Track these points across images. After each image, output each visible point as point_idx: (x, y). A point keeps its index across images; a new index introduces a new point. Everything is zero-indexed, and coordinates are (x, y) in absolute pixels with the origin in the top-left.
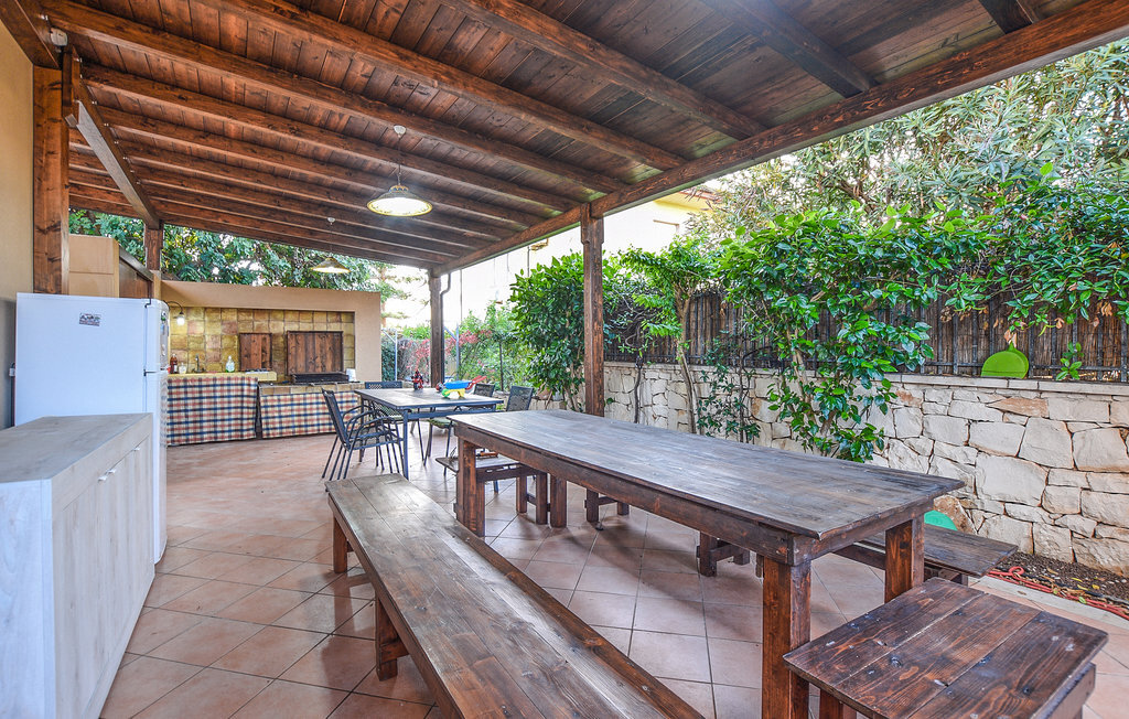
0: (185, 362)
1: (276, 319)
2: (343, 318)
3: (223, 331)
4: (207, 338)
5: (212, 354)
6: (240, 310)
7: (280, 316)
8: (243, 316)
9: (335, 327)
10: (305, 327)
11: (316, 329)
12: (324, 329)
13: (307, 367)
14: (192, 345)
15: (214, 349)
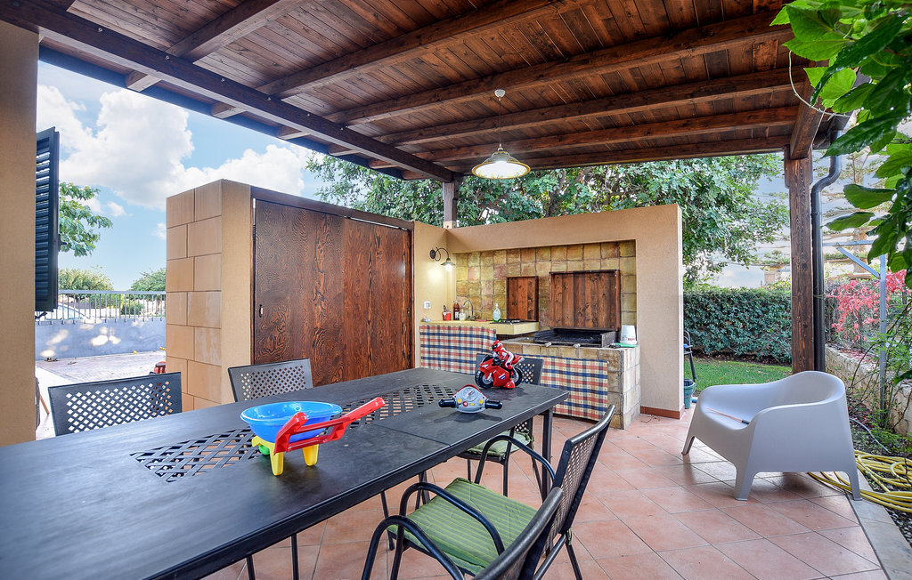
0: (465, 309)
1: (544, 260)
2: (623, 250)
3: (495, 276)
4: (483, 284)
5: (486, 301)
6: (509, 252)
7: (546, 254)
8: (512, 259)
9: (611, 264)
10: (574, 266)
11: (587, 269)
12: (597, 267)
13: (576, 321)
14: (471, 292)
15: (488, 296)
